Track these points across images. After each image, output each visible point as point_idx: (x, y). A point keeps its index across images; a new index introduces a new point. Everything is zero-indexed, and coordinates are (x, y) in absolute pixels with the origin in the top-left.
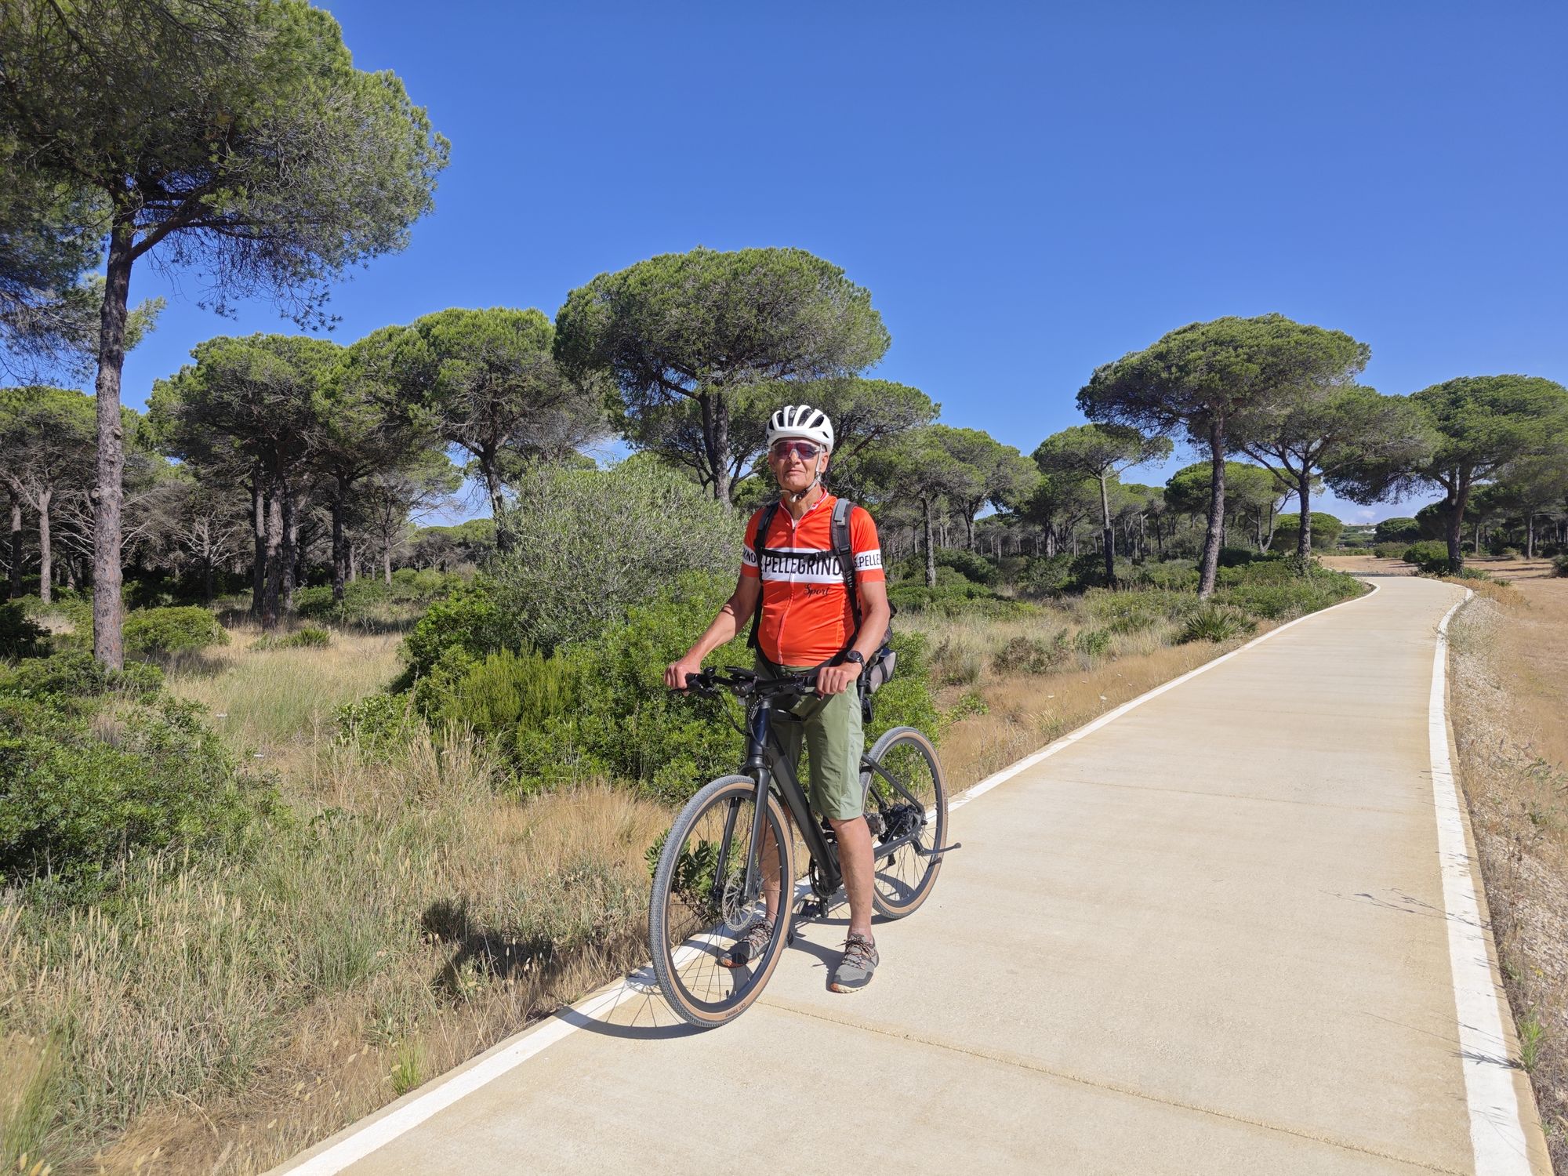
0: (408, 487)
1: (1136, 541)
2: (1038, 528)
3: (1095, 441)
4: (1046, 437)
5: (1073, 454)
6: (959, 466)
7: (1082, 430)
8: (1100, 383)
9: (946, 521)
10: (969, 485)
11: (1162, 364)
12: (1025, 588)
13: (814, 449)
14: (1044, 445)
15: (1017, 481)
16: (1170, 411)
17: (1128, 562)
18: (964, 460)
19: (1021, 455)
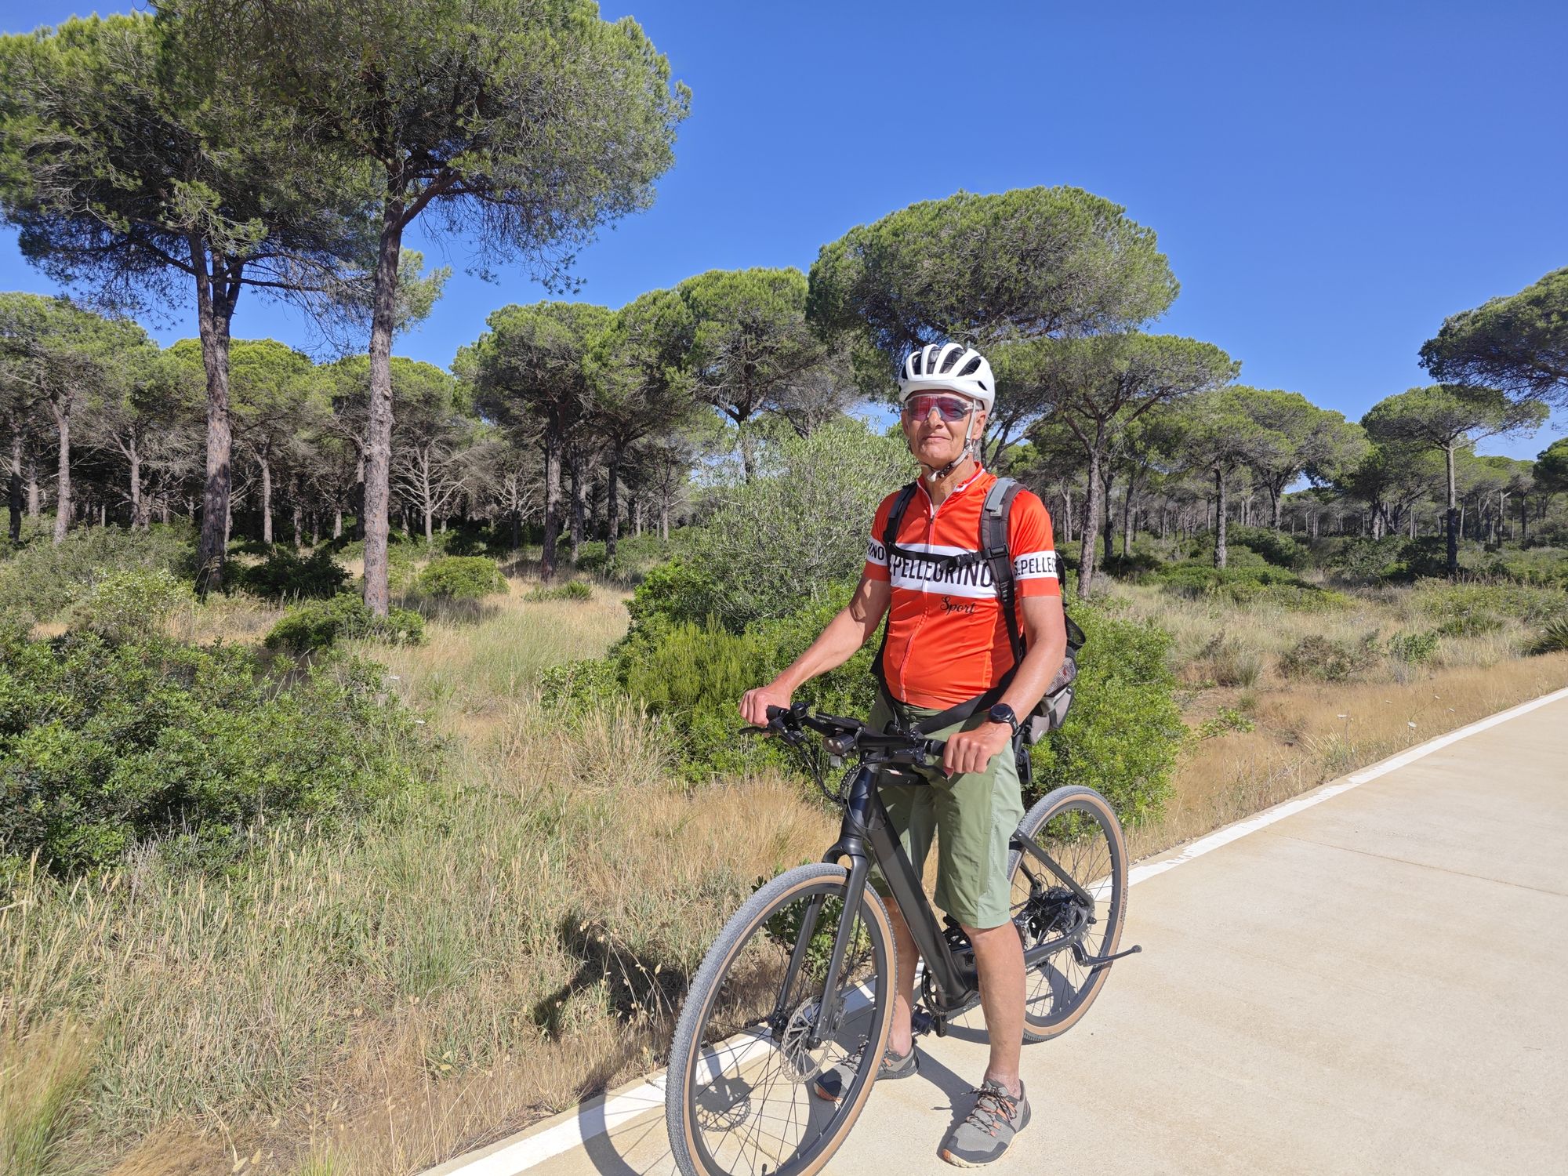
0: (686, 449)
1: (1493, 523)
2: (1365, 505)
3: (1443, 405)
4: (1379, 400)
5: (1413, 420)
6: (1263, 433)
7: (1427, 392)
8: (1452, 336)
9: (1248, 496)
10: (1276, 455)
11: (1538, 311)
12: (1339, 574)
13: (963, 406)
14: (1376, 409)
15: (1339, 451)
16: (1546, 369)
17: (1480, 547)
18: (1270, 426)
19: (1346, 421)
